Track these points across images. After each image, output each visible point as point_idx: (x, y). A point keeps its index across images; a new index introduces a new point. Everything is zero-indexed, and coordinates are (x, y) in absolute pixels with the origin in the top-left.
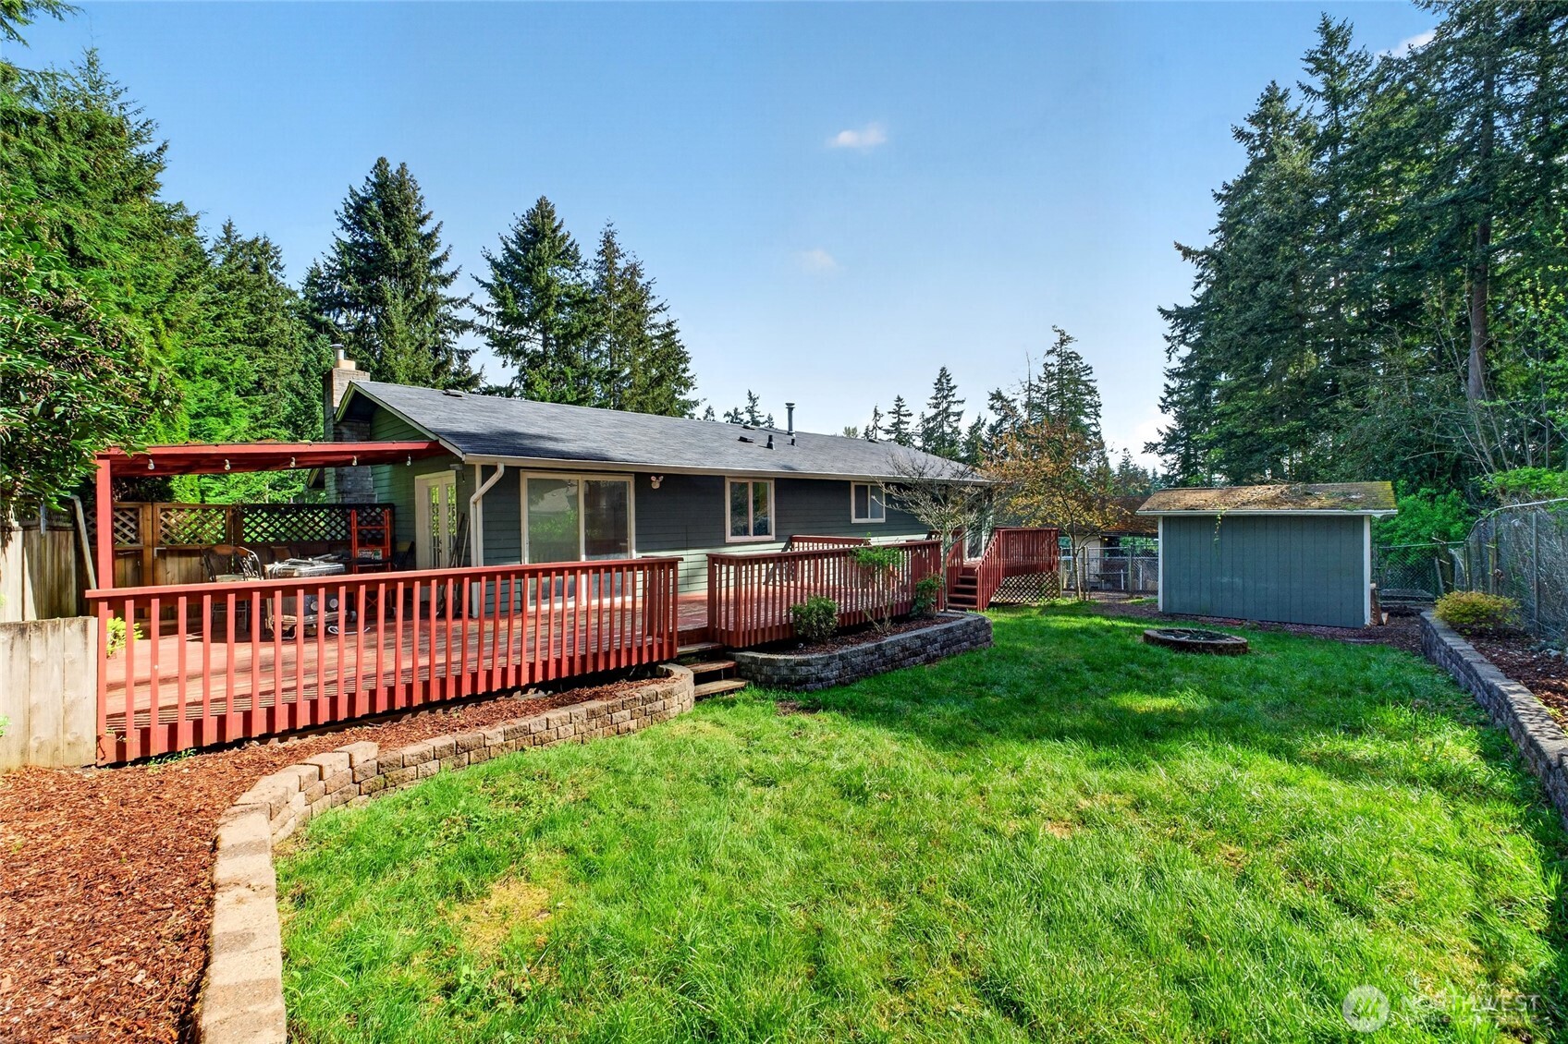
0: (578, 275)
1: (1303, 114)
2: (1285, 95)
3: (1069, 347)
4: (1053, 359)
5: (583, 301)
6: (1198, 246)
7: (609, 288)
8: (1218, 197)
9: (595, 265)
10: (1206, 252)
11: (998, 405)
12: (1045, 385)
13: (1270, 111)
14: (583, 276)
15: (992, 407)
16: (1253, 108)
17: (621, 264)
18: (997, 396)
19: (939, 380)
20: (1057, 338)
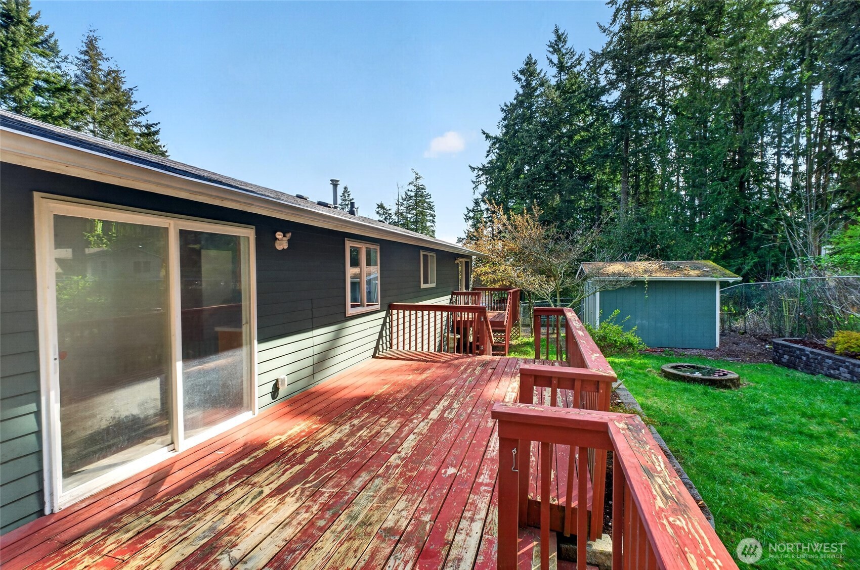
0: (59, 67)
1: (542, 75)
2: (535, 63)
3: (420, 182)
4: (412, 187)
5: (65, 89)
6: (492, 134)
7: (92, 86)
8: (503, 110)
9: (76, 61)
10: (496, 138)
11: (381, 211)
12: (405, 202)
13: (529, 70)
14: (63, 69)
15: (378, 213)
16: (522, 66)
17: (104, 66)
18: (381, 206)
19: (343, 194)
20: (414, 176)
